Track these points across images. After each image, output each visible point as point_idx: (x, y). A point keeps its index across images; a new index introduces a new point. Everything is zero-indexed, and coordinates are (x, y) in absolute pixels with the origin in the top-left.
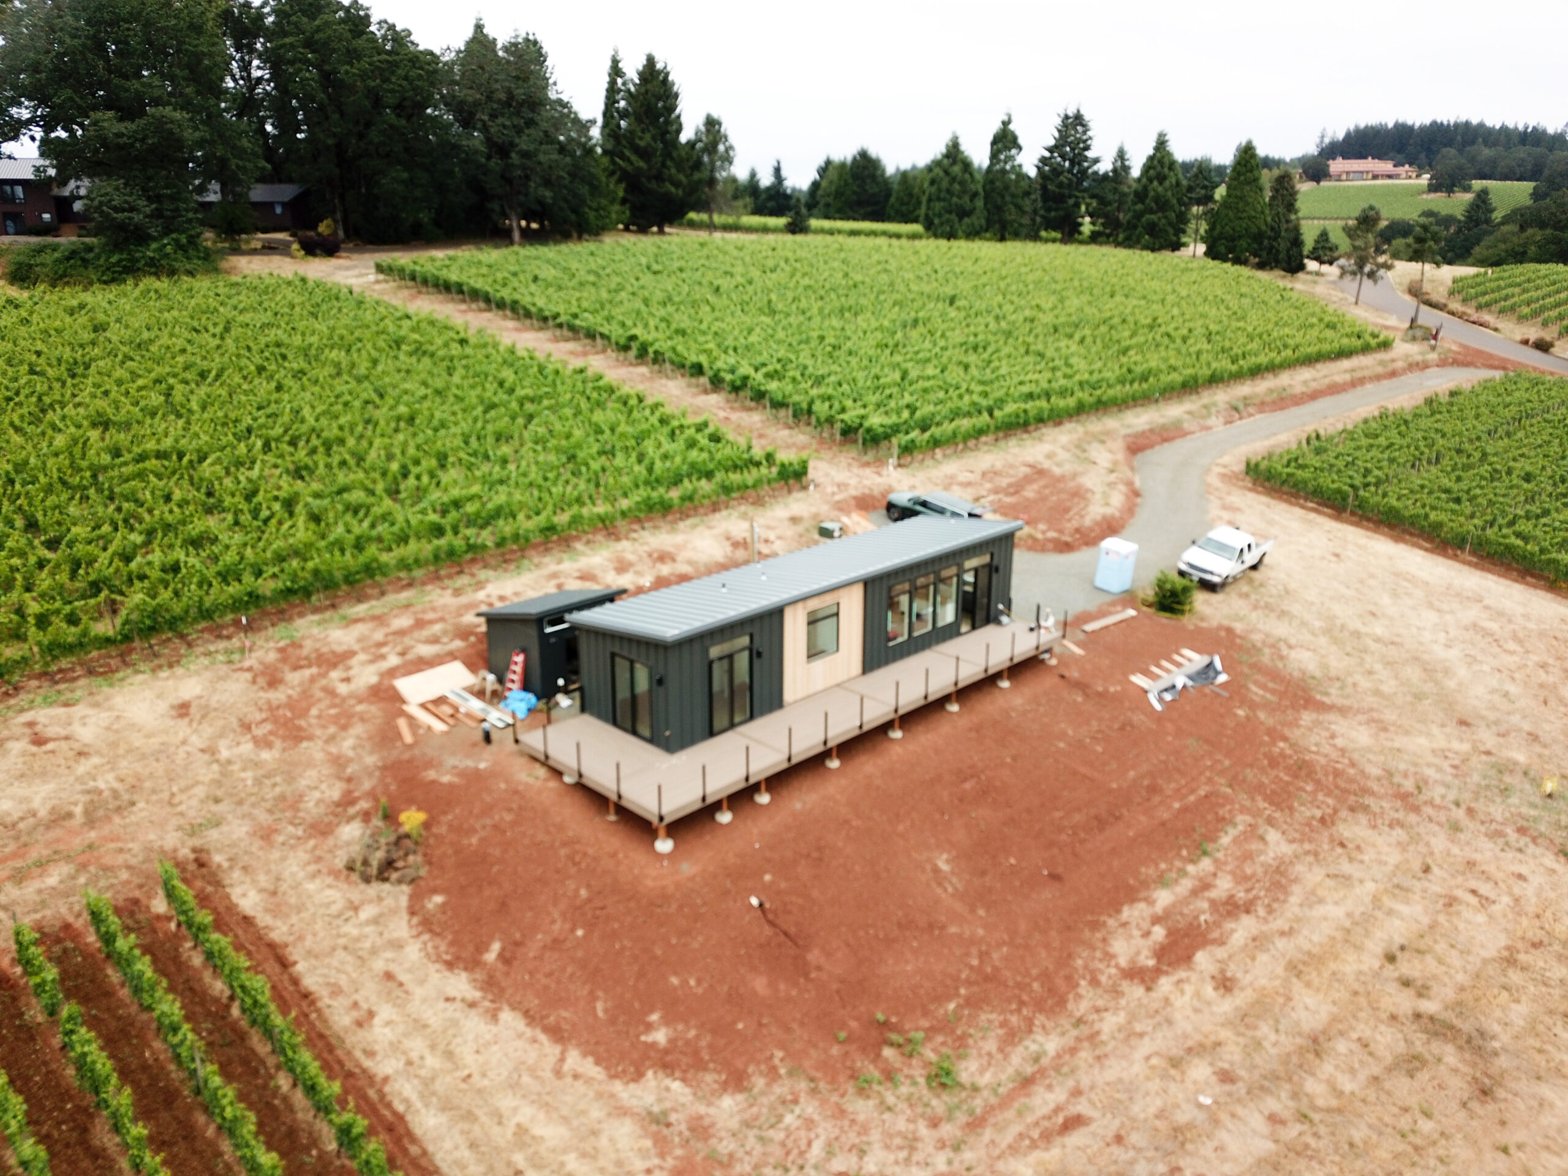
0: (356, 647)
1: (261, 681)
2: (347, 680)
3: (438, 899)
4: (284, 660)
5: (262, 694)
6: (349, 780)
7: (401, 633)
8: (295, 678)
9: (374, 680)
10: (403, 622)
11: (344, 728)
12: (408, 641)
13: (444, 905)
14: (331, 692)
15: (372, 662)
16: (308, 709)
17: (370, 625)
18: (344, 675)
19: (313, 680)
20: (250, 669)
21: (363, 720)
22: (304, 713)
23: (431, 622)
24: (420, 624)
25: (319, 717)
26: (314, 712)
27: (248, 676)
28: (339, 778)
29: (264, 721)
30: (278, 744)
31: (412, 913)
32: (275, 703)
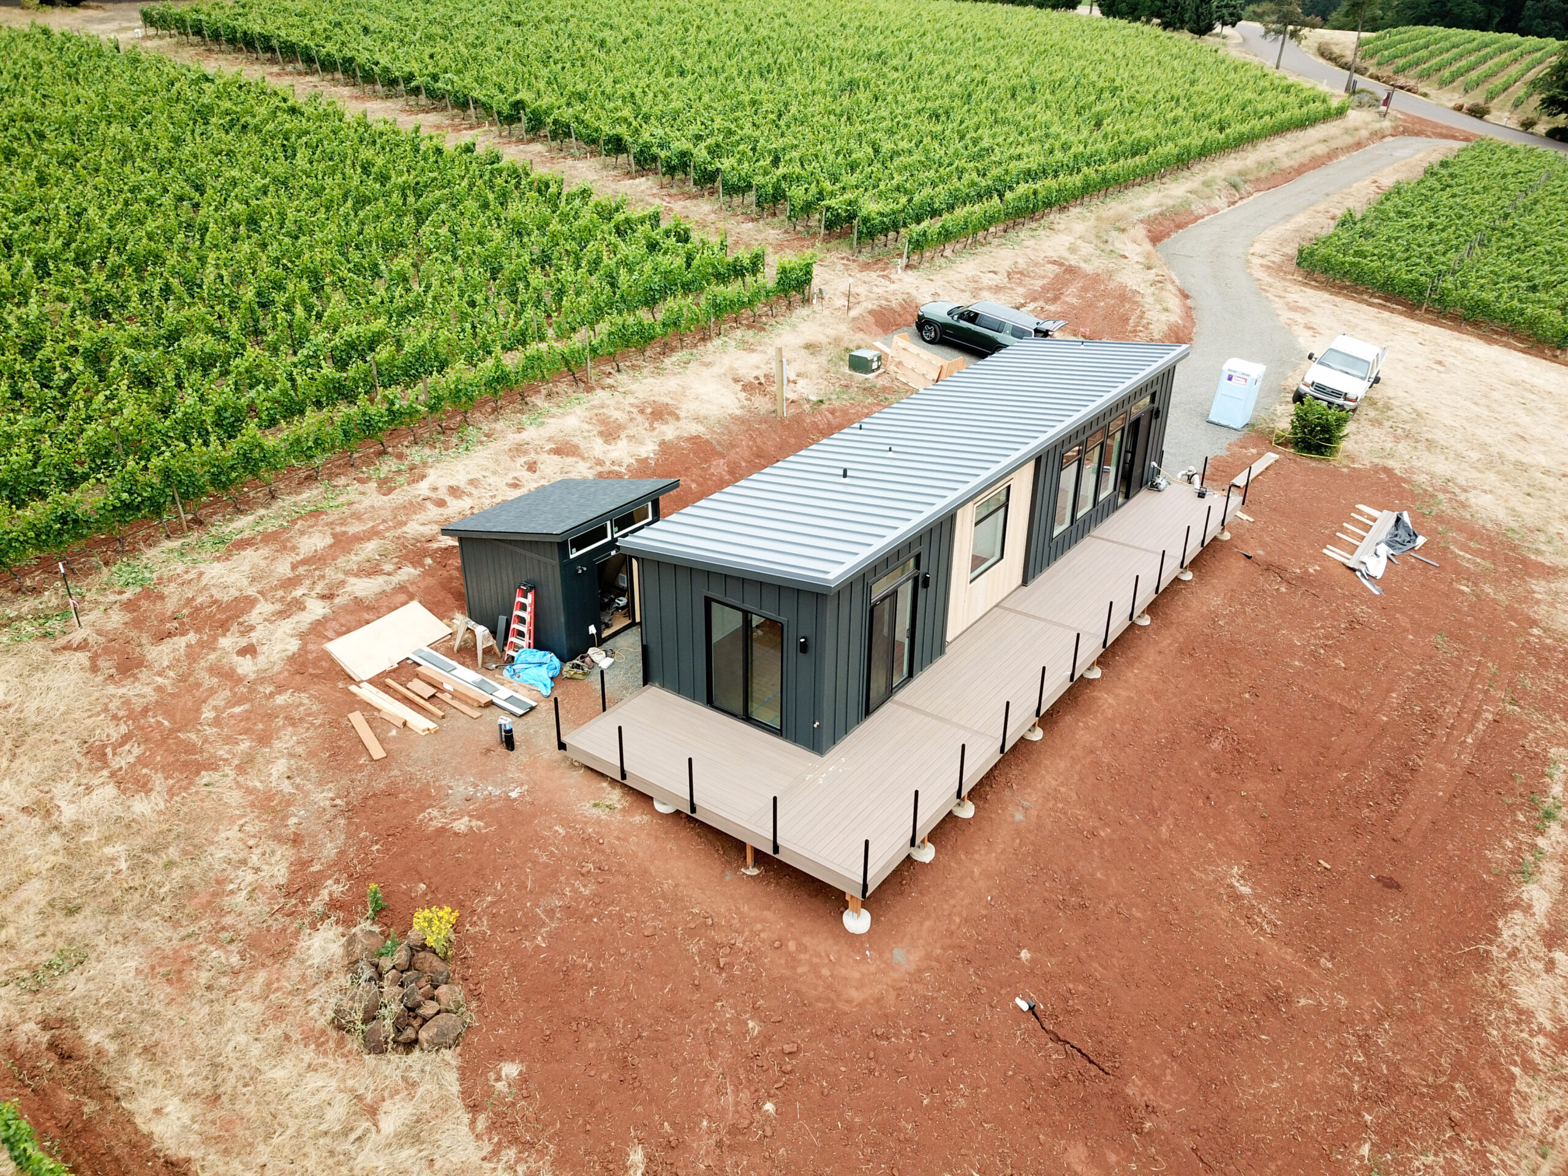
0: (251, 591)
1: (106, 665)
2: (249, 650)
3: (511, 1070)
4: (138, 623)
5: (111, 689)
6: (296, 840)
7: (316, 560)
8: (161, 654)
9: (294, 646)
10: (315, 541)
11: (264, 739)
12: (331, 574)
13: (524, 1079)
14: (229, 676)
15: (283, 614)
16: (198, 711)
17: (265, 551)
18: (244, 642)
19: (192, 655)
20: (82, 646)
21: (291, 721)
22: (191, 720)
23: (359, 538)
24: (343, 543)
25: (217, 722)
26: (208, 714)
27: (82, 657)
28: (278, 838)
29: (125, 739)
30: (158, 781)
31: (474, 1108)
32: (138, 704)
